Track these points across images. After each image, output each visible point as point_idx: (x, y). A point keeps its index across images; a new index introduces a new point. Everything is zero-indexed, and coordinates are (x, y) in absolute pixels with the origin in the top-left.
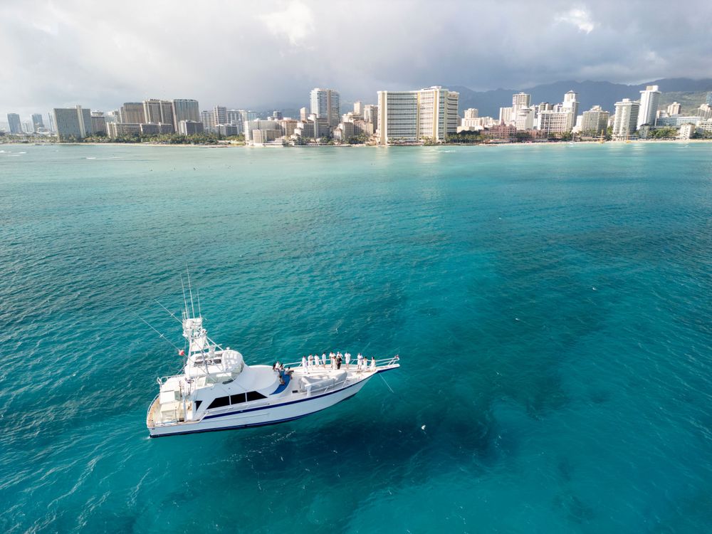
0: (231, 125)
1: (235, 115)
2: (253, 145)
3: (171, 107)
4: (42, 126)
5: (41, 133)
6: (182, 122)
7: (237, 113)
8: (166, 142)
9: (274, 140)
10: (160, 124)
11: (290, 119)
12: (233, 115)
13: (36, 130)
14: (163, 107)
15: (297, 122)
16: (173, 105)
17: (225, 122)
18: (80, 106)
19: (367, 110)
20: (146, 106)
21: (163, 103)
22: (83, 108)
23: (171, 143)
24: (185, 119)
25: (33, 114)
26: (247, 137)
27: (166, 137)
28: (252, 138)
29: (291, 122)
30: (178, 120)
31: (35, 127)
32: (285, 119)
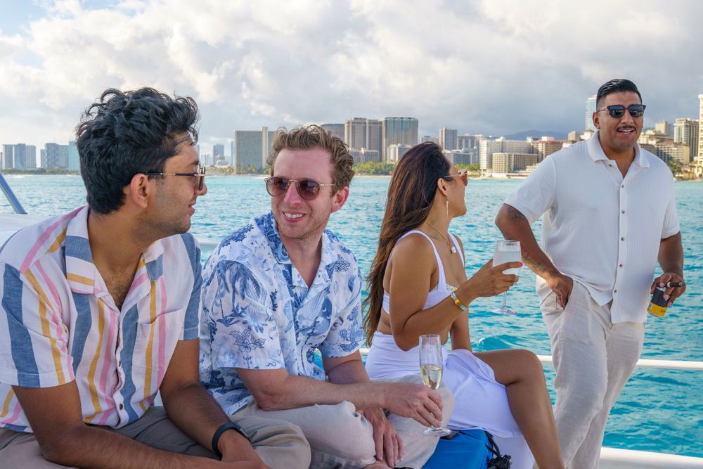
0: (461, 151)
1: (470, 141)
2: (491, 176)
3: (381, 128)
4: (222, 158)
5: (219, 167)
6: (393, 146)
7: (473, 139)
8: (368, 172)
9: (524, 169)
10: (363, 151)
11: (552, 139)
12: (467, 142)
13: (215, 163)
14: (370, 127)
15: (562, 143)
16: (383, 125)
17: (454, 148)
18: (266, 128)
19: (679, 126)
20: (348, 126)
21: (370, 122)
22: (270, 130)
23: (374, 174)
24: (397, 144)
25: (215, 144)
26: (484, 164)
27: (368, 165)
28: (490, 165)
29: (553, 143)
30: (388, 145)
31: (215, 160)
32: (545, 139)
